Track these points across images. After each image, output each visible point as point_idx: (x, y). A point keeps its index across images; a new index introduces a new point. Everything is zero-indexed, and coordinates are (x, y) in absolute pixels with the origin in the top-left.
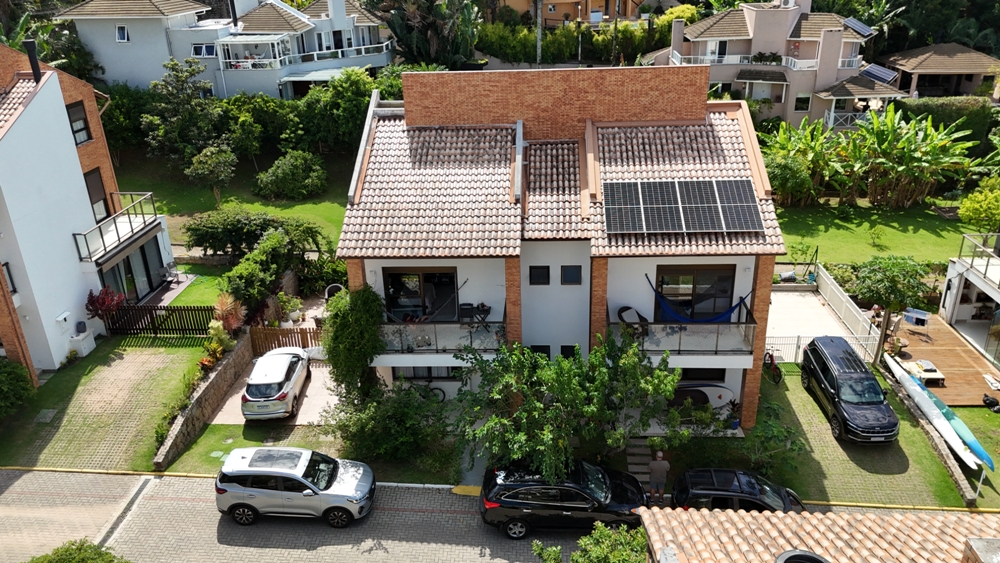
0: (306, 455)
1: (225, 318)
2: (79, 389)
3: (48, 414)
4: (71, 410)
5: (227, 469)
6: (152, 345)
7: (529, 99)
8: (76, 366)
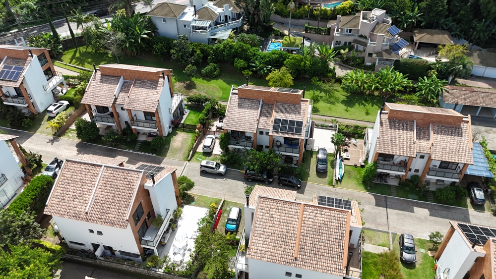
0: (215, 163)
1: (198, 129)
2: (171, 141)
3: (167, 147)
4: (171, 146)
5: (202, 164)
6: (183, 131)
7: (264, 95)
8: (170, 135)
